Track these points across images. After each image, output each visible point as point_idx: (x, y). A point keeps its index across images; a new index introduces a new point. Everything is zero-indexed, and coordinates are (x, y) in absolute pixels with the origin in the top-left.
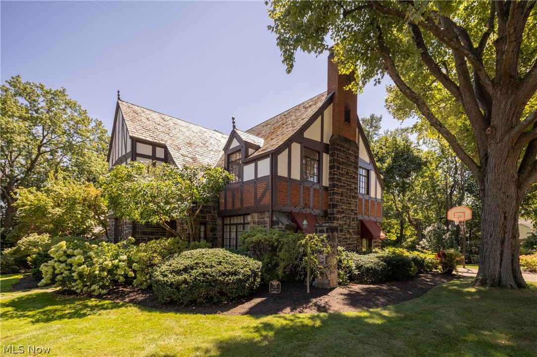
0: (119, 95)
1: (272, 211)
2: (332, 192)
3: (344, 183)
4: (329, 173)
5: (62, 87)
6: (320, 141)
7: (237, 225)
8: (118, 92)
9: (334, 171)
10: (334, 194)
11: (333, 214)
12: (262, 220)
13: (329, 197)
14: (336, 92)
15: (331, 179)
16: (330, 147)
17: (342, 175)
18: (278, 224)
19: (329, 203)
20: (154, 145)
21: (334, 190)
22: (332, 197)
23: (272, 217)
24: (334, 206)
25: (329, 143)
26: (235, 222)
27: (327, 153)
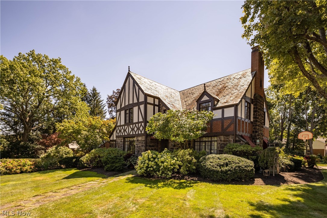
0: (129, 69)
1: (236, 135)
2: (255, 124)
3: (260, 120)
4: (253, 115)
5: (59, 58)
6: (250, 97)
7: (205, 142)
8: (129, 67)
9: (256, 113)
10: (256, 125)
11: (256, 136)
12: (227, 139)
13: (253, 127)
14: (257, 71)
15: (254, 118)
16: (254, 101)
17: (259, 115)
18: (240, 142)
19: (253, 130)
20: (155, 97)
21: (256, 123)
22: (255, 127)
23: (236, 138)
24: (256, 132)
25: (253, 99)
26: (204, 140)
27: (253, 104)
